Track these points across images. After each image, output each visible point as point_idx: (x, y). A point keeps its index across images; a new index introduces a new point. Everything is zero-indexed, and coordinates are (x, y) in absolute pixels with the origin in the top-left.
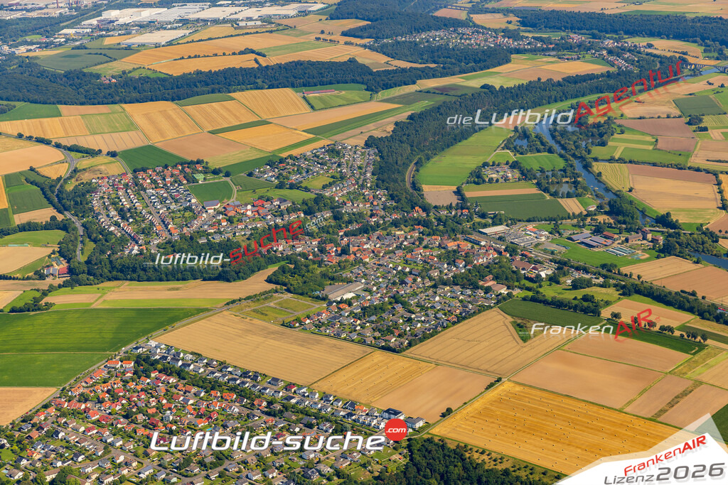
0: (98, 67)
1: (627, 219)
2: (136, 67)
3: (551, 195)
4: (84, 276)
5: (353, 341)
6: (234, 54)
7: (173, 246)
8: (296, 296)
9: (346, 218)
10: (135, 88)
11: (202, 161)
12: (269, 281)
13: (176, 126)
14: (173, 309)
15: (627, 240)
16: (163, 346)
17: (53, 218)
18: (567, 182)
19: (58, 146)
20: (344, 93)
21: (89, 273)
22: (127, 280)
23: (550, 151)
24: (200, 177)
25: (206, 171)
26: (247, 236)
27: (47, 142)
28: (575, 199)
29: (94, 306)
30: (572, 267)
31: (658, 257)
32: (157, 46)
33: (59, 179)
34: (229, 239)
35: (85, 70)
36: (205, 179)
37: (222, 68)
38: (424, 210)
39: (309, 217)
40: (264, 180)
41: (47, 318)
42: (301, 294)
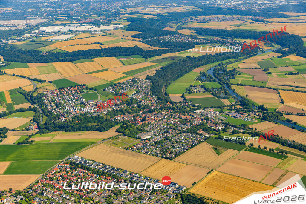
0: (40, 48)
1: (248, 107)
2: (55, 48)
3: (217, 98)
4: (45, 130)
5: (153, 155)
6: (91, 44)
7: (78, 118)
8: (128, 137)
9: (143, 107)
10: (55, 57)
11: (85, 85)
12: (117, 131)
13: (73, 71)
14: (82, 143)
15: (249, 115)
16: (80, 158)
17: (30, 107)
18: (223, 93)
19: (29, 79)
20: (135, 59)
21: (46, 128)
22: (61, 131)
23: (215, 81)
24: (85, 91)
25: (87, 88)
26: (106, 114)
27: (25, 77)
28: (226, 99)
29: (50, 142)
30: (230, 125)
31: (261, 122)
32: (62, 41)
33: (31, 91)
34: (99, 115)
35: (36, 50)
36: (87, 92)
37: (88, 49)
38: (171, 103)
39: (128, 106)
40: (110, 92)
41: (33, 146)
42: (130, 137)
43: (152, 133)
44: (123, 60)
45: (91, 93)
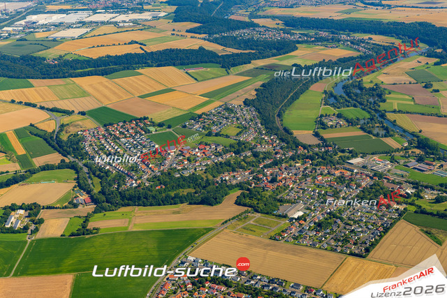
0: (40, 53)
2: (65, 52)
3: (374, 135)
6: (125, 44)
8: (263, 215)
9: (261, 156)
10: (71, 67)
11: (148, 118)
12: (238, 203)
13: (115, 93)
15: (442, 166)
17: (63, 161)
18: (378, 127)
19: (42, 108)
20: (209, 69)
22: (135, 205)
23: (355, 106)
24: (152, 129)
25: (153, 124)
26: (204, 171)
27: (34, 106)
28: (390, 138)
29: (130, 229)
32: (73, 39)
33: (54, 131)
34: (193, 174)
35: (35, 55)
36: (156, 131)
38: (305, 148)
41: (101, 240)
42: (267, 213)
43: (301, 205)
44: (189, 71)
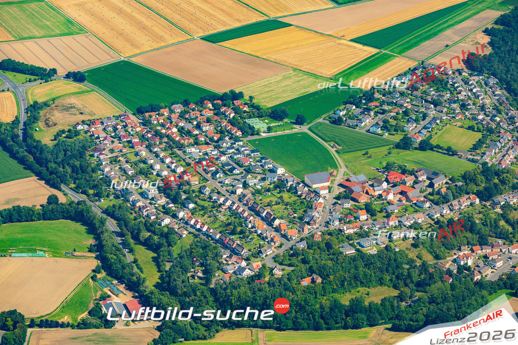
7: (304, 261)
17: (52, 200)
24: (259, 124)
25: (258, 112)
26: (411, 241)
34: (386, 248)
36: (269, 129)
39: (488, 205)
40: (363, 131)
45: (288, 136)
